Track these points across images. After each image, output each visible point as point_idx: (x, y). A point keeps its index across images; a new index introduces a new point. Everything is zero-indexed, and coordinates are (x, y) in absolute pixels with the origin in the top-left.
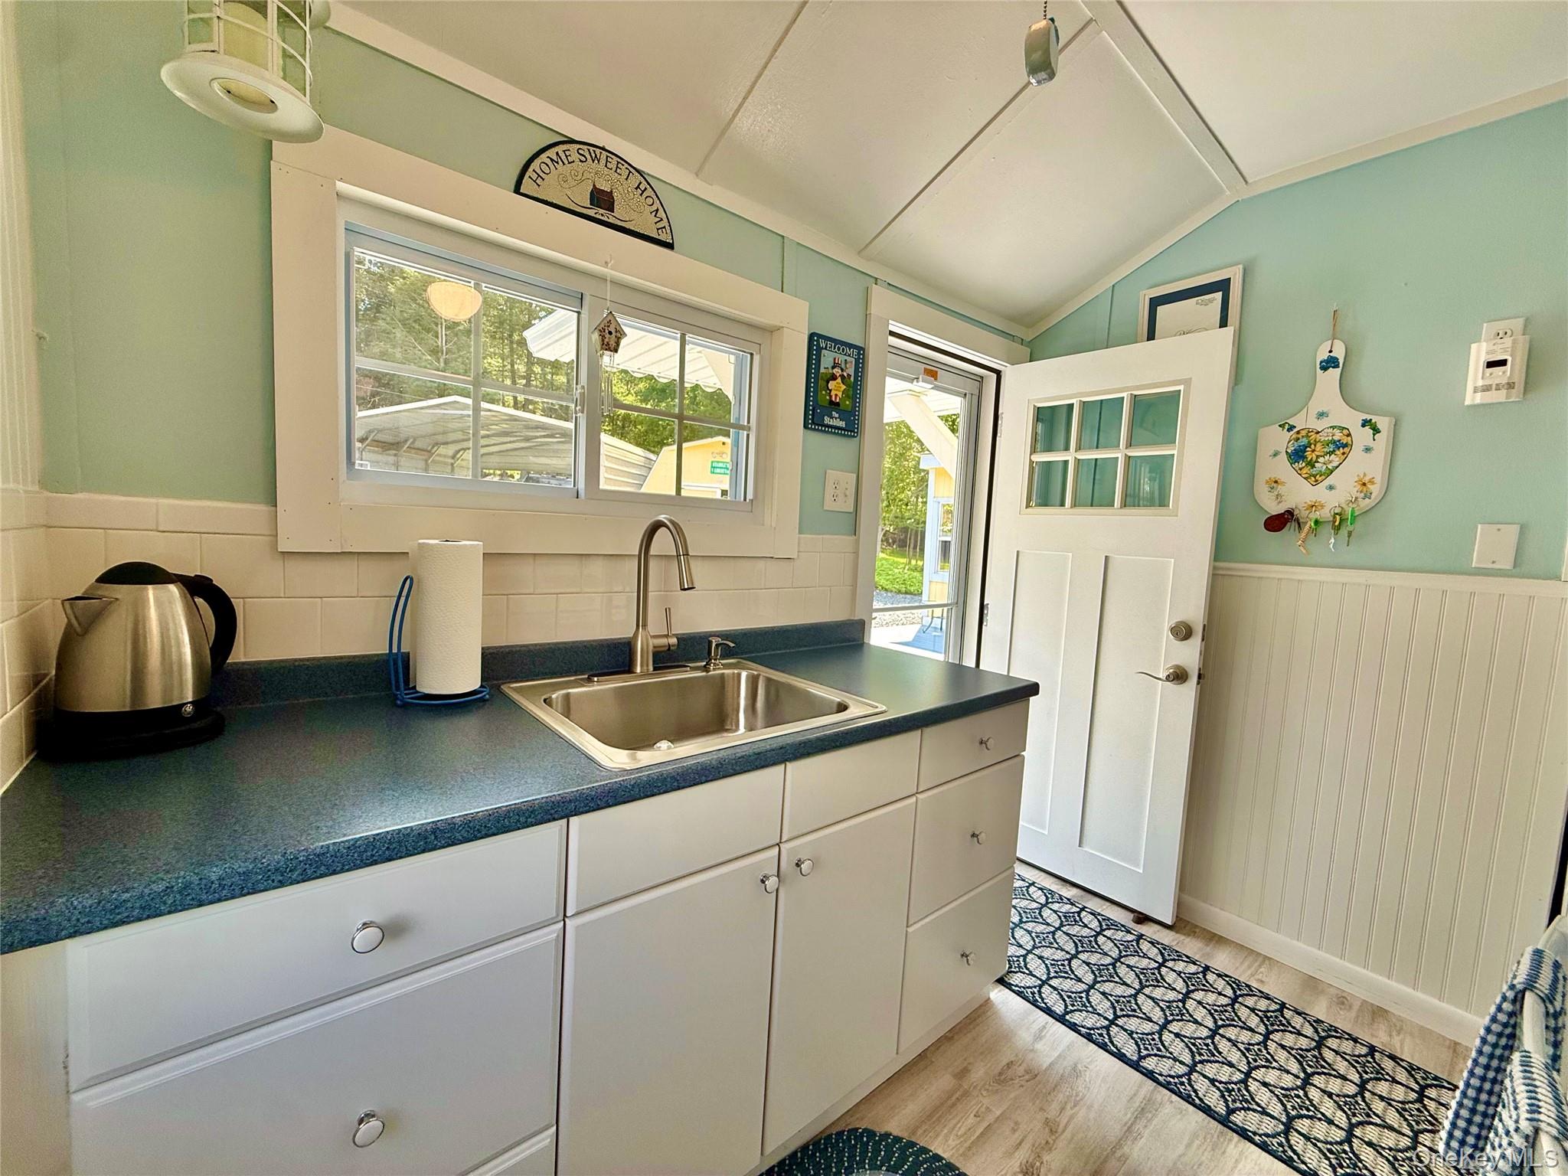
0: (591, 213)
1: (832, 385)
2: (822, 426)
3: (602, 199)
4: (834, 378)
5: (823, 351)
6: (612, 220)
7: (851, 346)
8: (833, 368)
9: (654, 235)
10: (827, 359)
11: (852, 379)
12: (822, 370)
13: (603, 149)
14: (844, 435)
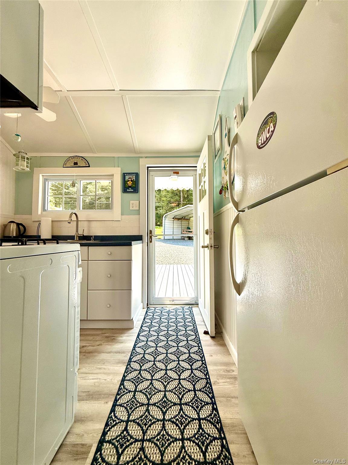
0: (74, 166)
1: (128, 183)
2: (127, 191)
3: (76, 164)
4: (129, 181)
5: (126, 176)
6: (78, 166)
7: (133, 173)
8: (129, 179)
9: (85, 166)
10: (127, 178)
11: (135, 180)
12: (126, 180)
13: (76, 156)
14: (134, 193)
